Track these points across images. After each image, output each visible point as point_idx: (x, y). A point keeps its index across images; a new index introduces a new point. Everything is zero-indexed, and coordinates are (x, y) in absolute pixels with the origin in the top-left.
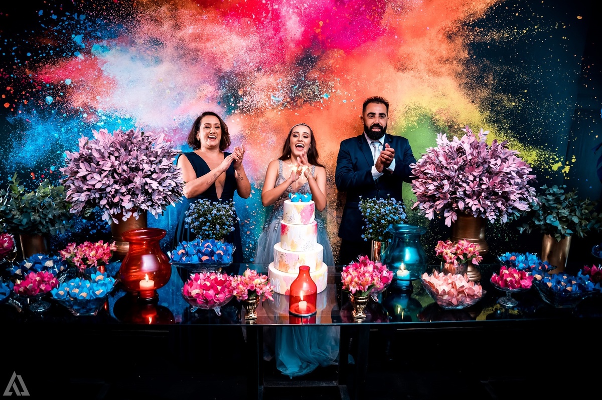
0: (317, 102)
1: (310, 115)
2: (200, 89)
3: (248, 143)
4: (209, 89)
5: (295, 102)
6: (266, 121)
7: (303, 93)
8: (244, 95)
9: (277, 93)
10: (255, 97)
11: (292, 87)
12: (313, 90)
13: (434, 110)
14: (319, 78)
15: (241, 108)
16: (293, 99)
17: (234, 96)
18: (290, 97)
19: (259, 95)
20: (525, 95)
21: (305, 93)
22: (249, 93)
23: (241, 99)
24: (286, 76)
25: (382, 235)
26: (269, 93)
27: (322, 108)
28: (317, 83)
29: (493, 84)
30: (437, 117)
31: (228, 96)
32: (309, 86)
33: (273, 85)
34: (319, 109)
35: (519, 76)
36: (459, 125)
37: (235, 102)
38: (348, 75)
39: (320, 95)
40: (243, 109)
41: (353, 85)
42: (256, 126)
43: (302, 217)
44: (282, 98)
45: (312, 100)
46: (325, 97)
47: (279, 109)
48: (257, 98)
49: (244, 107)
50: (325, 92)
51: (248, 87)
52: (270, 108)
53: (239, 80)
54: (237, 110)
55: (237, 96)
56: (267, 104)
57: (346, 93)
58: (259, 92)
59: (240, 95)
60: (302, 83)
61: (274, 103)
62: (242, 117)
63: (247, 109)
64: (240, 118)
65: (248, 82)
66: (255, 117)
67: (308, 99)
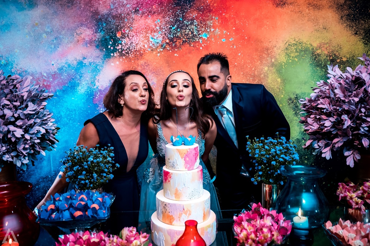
0: (195, 42)
1: (189, 55)
2: (78, 33)
4: (87, 33)
5: (174, 43)
6: (145, 63)
7: (181, 34)
8: (122, 38)
9: (155, 34)
10: (133, 39)
11: (171, 28)
12: (191, 30)
13: (315, 45)
14: (197, 18)
15: (120, 50)
16: (171, 40)
17: (113, 39)
18: (168, 38)
19: (138, 38)
21: (183, 34)
22: (128, 36)
23: (120, 42)
24: (164, 17)
25: (273, 178)
26: (148, 35)
27: (201, 48)
28: (195, 22)
30: (319, 51)
31: (106, 39)
32: (187, 26)
33: (151, 26)
34: (198, 49)
36: (341, 58)
37: (114, 45)
38: (226, 13)
39: (199, 35)
40: (122, 52)
41: (232, 23)
43: (186, 162)
44: (161, 39)
45: (191, 40)
46: (204, 37)
47: (158, 50)
48: (135, 40)
49: (123, 50)
50: (204, 32)
51: (126, 29)
52: (149, 50)
53: (117, 22)
54: (116, 53)
55: (115, 39)
56: (146, 46)
57: (224, 32)
58: (138, 34)
59: (118, 38)
60: (180, 23)
61: (153, 45)
62: (121, 60)
63: (126, 51)
64: (120, 61)
65: (126, 24)
66: (134, 60)
67: (187, 40)
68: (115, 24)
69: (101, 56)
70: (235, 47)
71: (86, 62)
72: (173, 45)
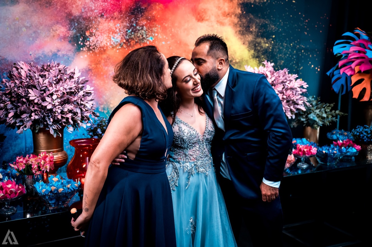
0: (144, 43)
2: (54, 29)
3: (94, 75)
4: (61, 30)
6: (107, 57)
7: (135, 36)
8: (90, 36)
9: (116, 35)
11: (127, 31)
12: (142, 34)
14: (146, 25)
15: (88, 46)
16: (127, 40)
17: (82, 36)
18: (125, 39)
19: (102, 37)
20: (273, 39)
22: (95, 35)
23: (88, 39)
24: (122, 22)
26: (110, 35)
28: (145, 28)
29: (255, 32)
31: (77, 36)
32: (139, 30)
33: (112, 29)
35: (270, 26)
36: (236, 60)
37: (83, 41)
38: (166, 23)
39: (147, 37)
40: (89, 47)
41: (169, 31)
42: (100, 61)
44: (120, 39)
45: (141, 41)
46: (151, 40)
47: (118, 48)
48: (100, 38)
50: (150, 36)
51: (93, 29)
52: (111, 47)
53: (87, 23)
54: (85, 48)
55: (84, 36)
56: (108, 44)
57: (164, 37)
58: (102, 34)
59: (87, 36)
60: (134, 28)
61: (114, 43)
62: (89, 54)
63: (93, 47)
64: (87, 55)
65: (94, 25)
66: (99, 54)
67: (138, 41)
68: (85, 24)
69: (73, 50)
70: (171, 48)
71: (60, 53)
72: (129, 44)
